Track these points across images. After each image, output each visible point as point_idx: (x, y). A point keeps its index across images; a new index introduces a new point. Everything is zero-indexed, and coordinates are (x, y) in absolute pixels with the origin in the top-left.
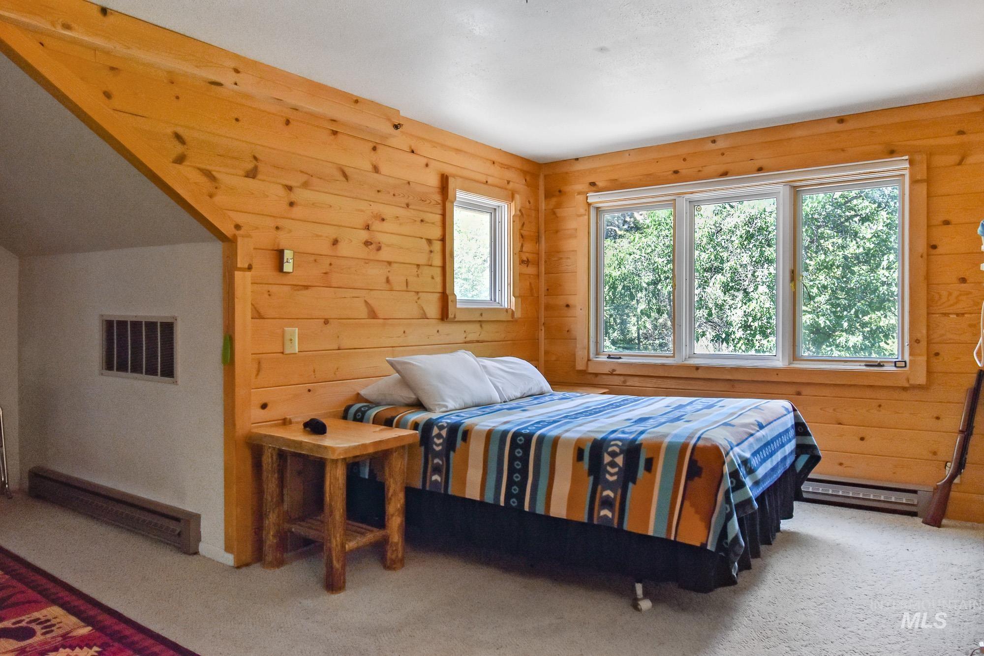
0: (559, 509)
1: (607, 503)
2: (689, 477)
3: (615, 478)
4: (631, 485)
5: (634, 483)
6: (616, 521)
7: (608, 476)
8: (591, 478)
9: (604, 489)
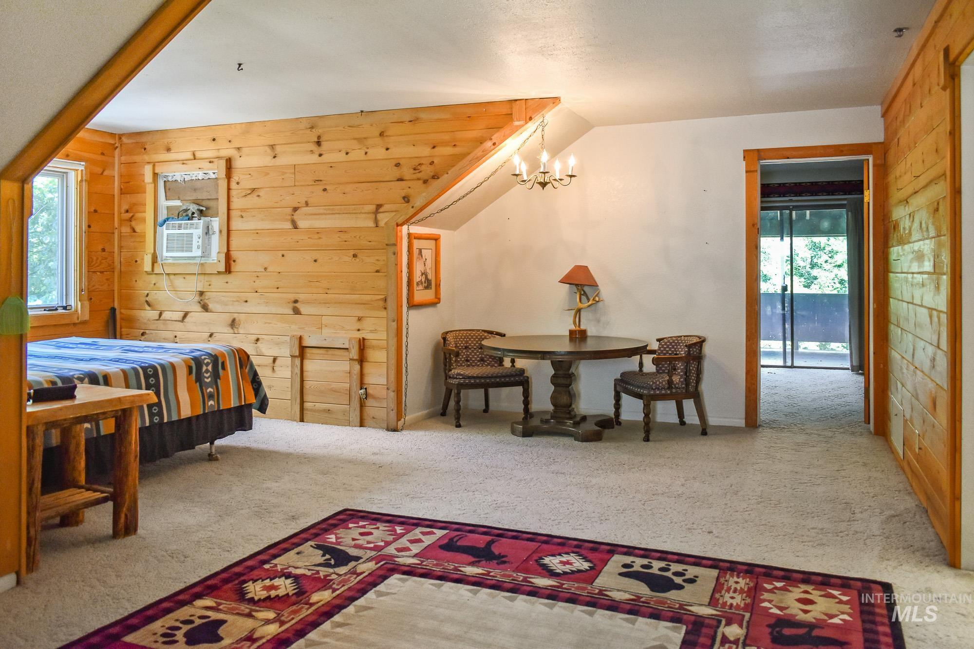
0: (186, 412)
1: (211, 396)
2: (241, 367)
3: (210, 379)
4: (218, 380)
5: (220, 379)
6: (216, 407)
7: (206, 380)
8: (198, 384)
9: (206, 389)
